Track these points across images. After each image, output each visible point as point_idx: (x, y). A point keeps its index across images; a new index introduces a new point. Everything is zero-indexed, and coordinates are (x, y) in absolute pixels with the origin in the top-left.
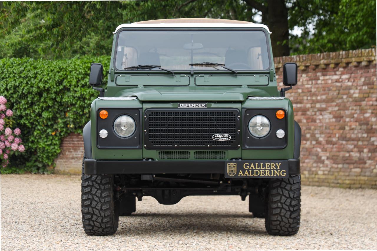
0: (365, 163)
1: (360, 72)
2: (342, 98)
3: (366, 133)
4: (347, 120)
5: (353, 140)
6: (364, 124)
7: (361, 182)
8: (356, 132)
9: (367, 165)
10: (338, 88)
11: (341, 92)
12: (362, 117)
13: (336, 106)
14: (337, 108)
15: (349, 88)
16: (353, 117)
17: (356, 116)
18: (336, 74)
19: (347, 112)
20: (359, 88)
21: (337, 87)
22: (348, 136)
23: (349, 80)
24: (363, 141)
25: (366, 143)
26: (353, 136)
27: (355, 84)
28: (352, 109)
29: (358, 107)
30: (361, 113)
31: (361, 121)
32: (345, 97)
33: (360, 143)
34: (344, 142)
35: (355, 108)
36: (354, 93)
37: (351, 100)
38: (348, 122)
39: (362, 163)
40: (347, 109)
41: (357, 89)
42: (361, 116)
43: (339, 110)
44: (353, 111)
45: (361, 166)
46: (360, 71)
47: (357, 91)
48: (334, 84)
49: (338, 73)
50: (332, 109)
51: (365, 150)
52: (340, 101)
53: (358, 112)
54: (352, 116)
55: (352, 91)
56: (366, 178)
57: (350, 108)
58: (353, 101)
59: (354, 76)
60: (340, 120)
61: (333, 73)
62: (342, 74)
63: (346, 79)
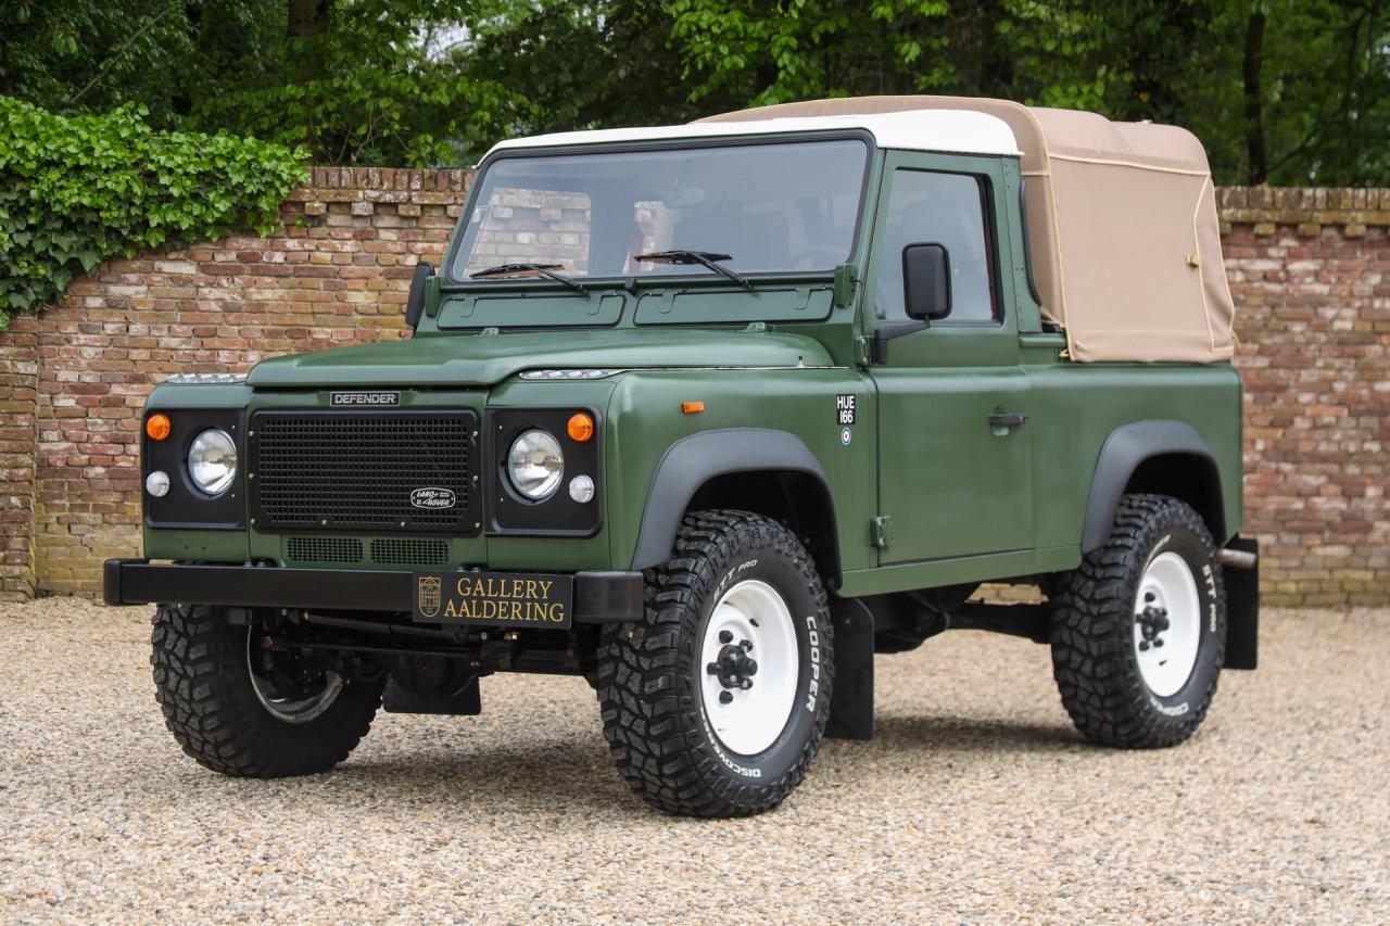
0: (1368, 528)
1: (1362, 257)
2: (1286, 330)
3: (1374, 439)
4: (1306, 398)
5: (1324, 459)
6: (1370, 412)
7: (1348, 586)
8: (1337, 436)
9: (1376, 536)
10: (1269, 299)
11: (1284, 310)
12: (1365, 393)
13: (1260, 353)
14: (1262, 362)
15: (1320, 302)
16: (1331, 390)
17: (1340, 387)
18: (1263, 256)
19: (1306, 376)
20: (1358, 304)
21: (1267, 294)
22: (1305, 447)
23: (1317, 275)
24: (1360, 464)
25: (1374, 469)
26: (1323, 447)
27: (1343, 290)
28: (1327, 367)
29: (1353, 361)
30: (1360, 378)
31: (1360, 401)
32: (1298, 328)
33: (1353, 470)
34: (1287, 467)
35: (1338, 363)
36: (1337, 317)
37: (1322, 337)
38: (1307, 404)
39: (1355, 530)
40: (1307, 364)
41: (1348, 305)
42: (1361, 388)
43: (1272, 366)
44: (1331, 373)
45: (1353, 538)
46: (1363, 254)
47: (1349, 313)
48: (1256, 285)
49: (1272, 252)
50: (1245, 362)
51: (1371, 492)
52: (1279, 339)
53: (1351, 375)
54: (1324, 387)
55: (1329, 313)
56: (1369, 576)
57: (1320, 363)
58: (1329, 342)
59: (1339, 266)
60: (1274, 399)
61: (1253, 252)
62: (1294, 255)
63: (1307, 273)
